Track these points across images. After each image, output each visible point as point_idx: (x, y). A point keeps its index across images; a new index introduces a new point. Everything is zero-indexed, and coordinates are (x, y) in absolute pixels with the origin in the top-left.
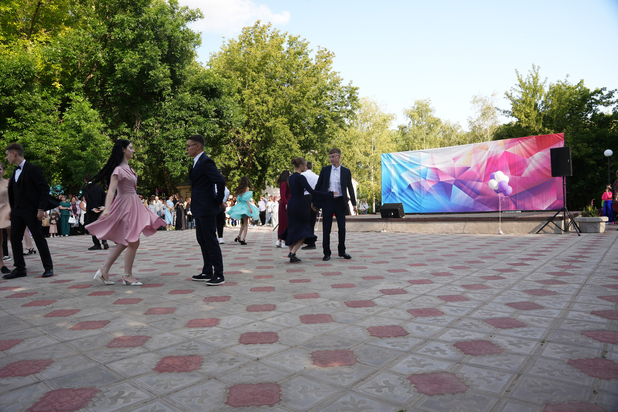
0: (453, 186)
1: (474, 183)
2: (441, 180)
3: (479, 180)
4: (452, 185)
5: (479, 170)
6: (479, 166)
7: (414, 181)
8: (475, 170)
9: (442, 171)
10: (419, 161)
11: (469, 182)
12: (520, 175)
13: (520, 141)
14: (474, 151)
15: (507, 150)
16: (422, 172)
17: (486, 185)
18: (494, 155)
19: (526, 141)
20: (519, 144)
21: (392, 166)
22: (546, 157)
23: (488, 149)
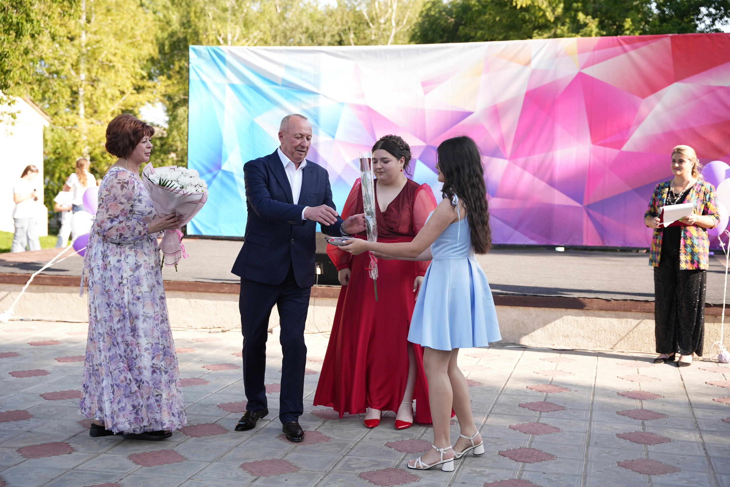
3: (497, 154)
5: (498, 121)
6: (500, 110)
8: (486, 122)
9: (384, 119)
10: (315, 80)
12: (619, 144)
13: (626, 46)
14: (487, 68)
15: (586, 71)
16: (323, 117)
17: (518, 169)
18: (547, 80)
19: (645, 49)
20: (623, 56)
21: (229, 90)
22: (695, 97)
23: (528, 63)
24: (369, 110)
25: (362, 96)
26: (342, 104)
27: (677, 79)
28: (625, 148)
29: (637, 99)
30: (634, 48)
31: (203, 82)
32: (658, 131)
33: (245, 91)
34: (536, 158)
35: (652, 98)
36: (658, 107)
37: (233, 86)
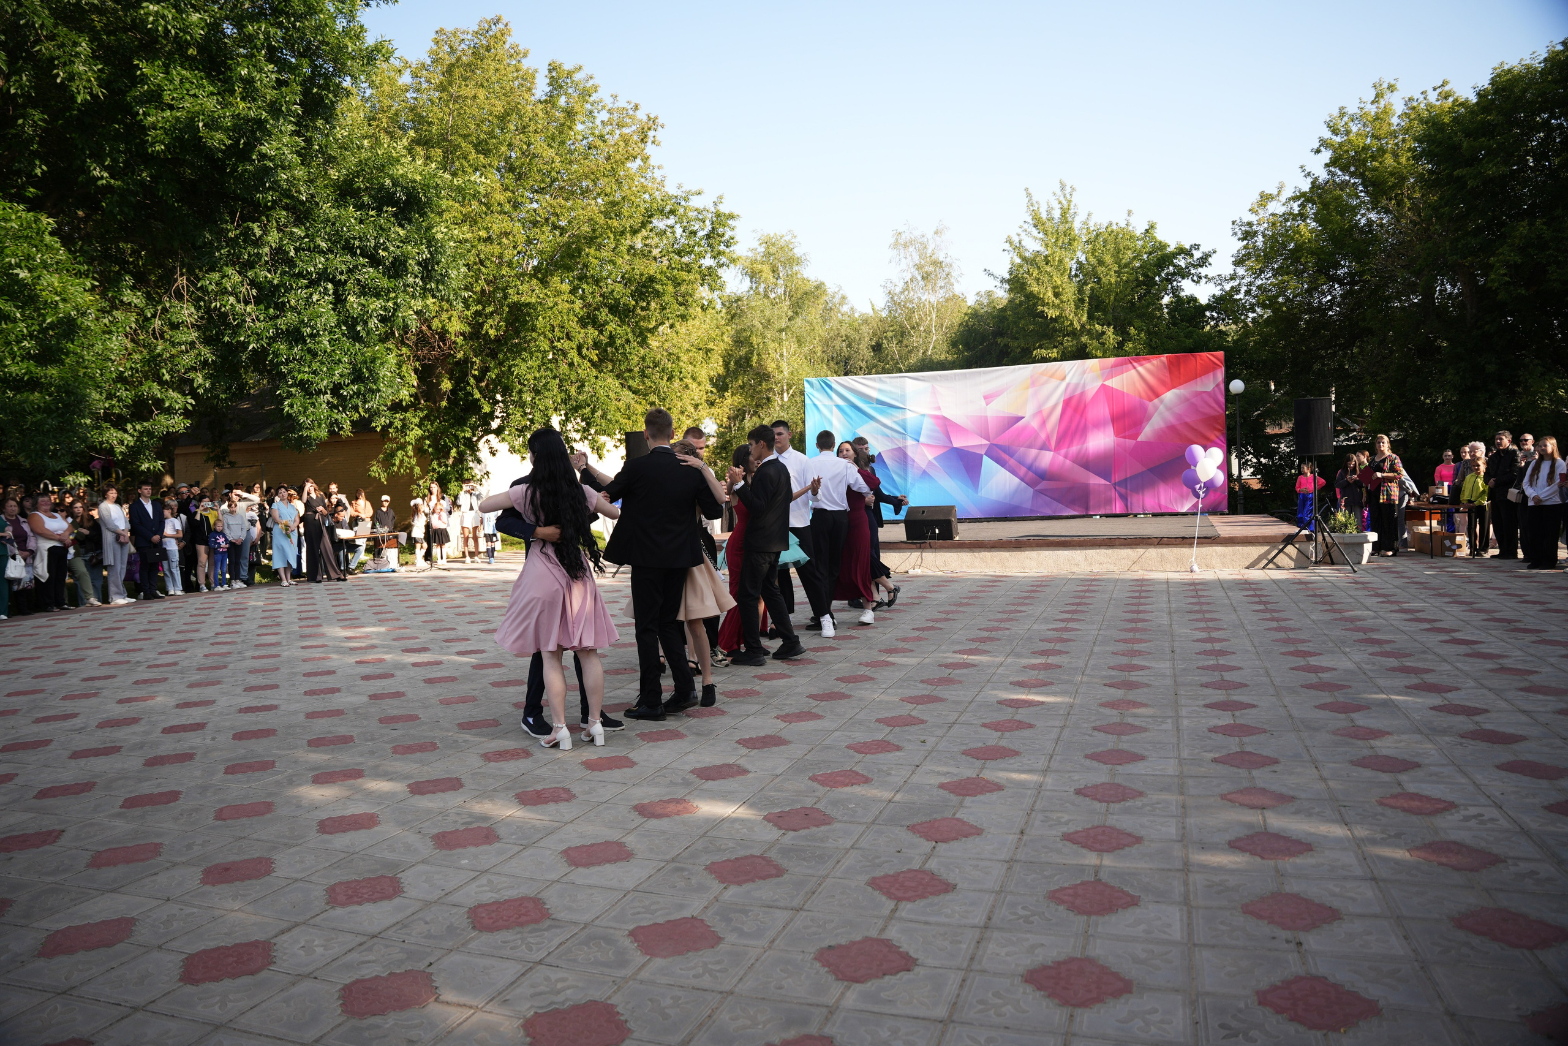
0: (985, 458)
1: (1033, 452)
2: (955, 445)
3: (1044, 447)
4: (981, 457)
5: (1044, 423)
6: (1045, 414)
7: (891, 446)
8: (1035, 424)
9: (956, 425)
10: (903, 397)
11: (1022, 449)
12: (1135, 436)
13: (1135, 364)
14: (1033, 382)
15: (1106, 383)
16: (909, 426)
17: (1061, 458)
18: (1078, 392)
19: (1148, 365)
20: (1133, 371)
21: (835, 409)
22: (1187, 400)
23: (1064, 379)
24: (945, 418)
25: (939, 408)
26: (924, 415)
27: (1173, 387)
28: (1139, 439)
29: (1147, 402)
30: (1141, 365)
31: (815, 405)
32: (1162, 425)
33: (848, 410)
34: (1074, 449)
35: (1156, 401)
36: (1161, 408)
37: (838, 406)
